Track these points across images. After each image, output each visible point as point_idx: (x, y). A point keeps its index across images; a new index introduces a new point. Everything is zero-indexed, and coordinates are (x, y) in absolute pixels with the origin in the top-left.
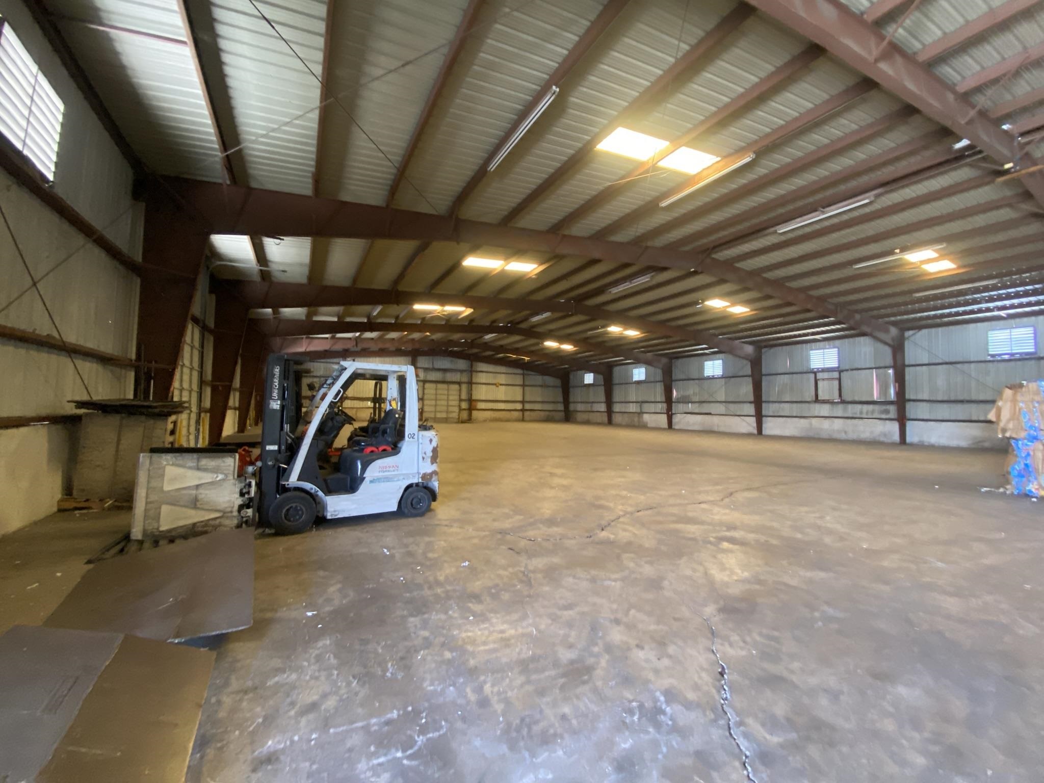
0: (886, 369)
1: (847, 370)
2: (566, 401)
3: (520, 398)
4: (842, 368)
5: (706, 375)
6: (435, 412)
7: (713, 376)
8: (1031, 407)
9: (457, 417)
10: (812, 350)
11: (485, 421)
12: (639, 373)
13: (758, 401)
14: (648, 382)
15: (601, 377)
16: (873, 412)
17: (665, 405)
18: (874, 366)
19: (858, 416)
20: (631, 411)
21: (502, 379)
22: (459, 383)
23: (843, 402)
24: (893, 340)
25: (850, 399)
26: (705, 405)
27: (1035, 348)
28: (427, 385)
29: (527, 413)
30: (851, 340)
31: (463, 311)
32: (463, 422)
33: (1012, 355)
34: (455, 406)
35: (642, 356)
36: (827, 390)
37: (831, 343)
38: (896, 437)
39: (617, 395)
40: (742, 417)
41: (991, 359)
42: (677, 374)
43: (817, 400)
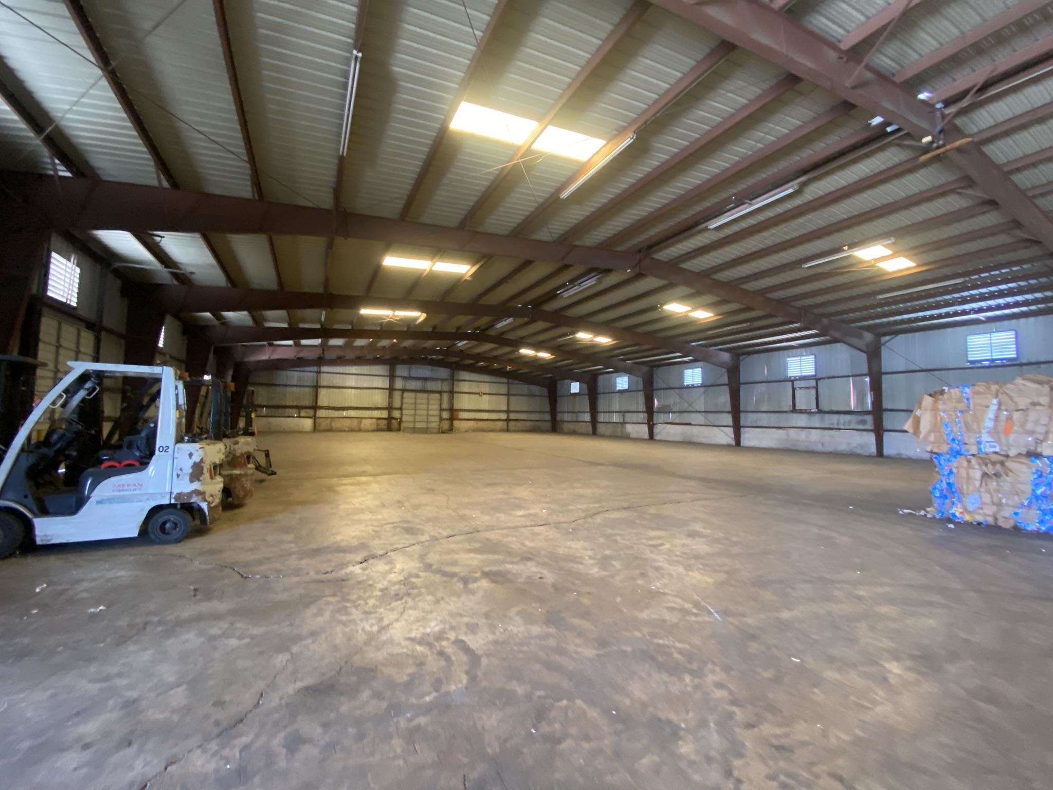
0: (864, 377)
1: (823, 378)
2: (553, 412)
3: (504, 408)
4: (819, 376)
5: (685, 384)
6: (415, 422)
7: (693, 385)
8: (954, 417)
9: (437, 427)
10: (789, 357)
11: (467, 431)
12: (622, 382)
13: (736, 411)
14: (630, 391)
15: (585, 386)
16: (850, 422)
17: (646, 415)
18: (850, 374)
19: (836, 427)
20: (615, 421)
21: (486, 388)
22: (440, 392)
23: (820, 412)
24: (868, 346)
25: (826, 409)
26: (685, 415)
27: (1017, 354)
28: (406, 394)
29: (512, 424)
30: (828, 346)
31: (418, 316)
32: (443, 432)
33: (993, 361)
34: (435, 416)
35: (621, 364)
36: (805, 400)
37: (808, 349)
38: (873, 449)
39: (602, 405)
40: (722, 428)
41: (971, 366)
42: (658, 383)
43: (794, 410)
